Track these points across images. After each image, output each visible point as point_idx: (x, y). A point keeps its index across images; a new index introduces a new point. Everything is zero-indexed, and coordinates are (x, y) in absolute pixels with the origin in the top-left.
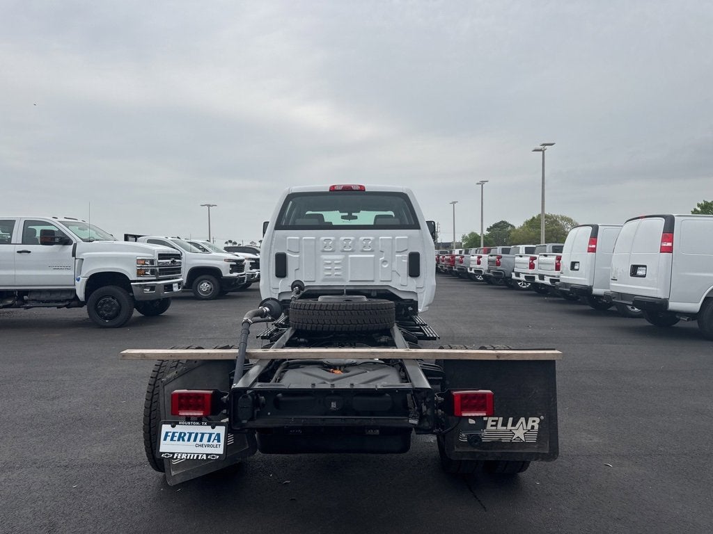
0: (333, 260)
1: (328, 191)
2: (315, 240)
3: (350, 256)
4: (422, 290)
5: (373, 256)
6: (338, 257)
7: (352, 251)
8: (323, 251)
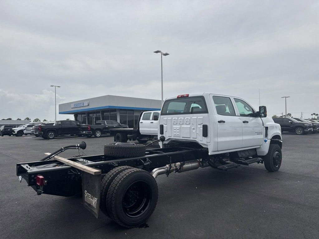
0: (176, 128)
1: (176, 98)
2: (171, 119)
3: (182, 126)
4: (210, 143)
5: (189, 126)
6: (178, 126)
7: (183, 124)
8: (174, 124)
